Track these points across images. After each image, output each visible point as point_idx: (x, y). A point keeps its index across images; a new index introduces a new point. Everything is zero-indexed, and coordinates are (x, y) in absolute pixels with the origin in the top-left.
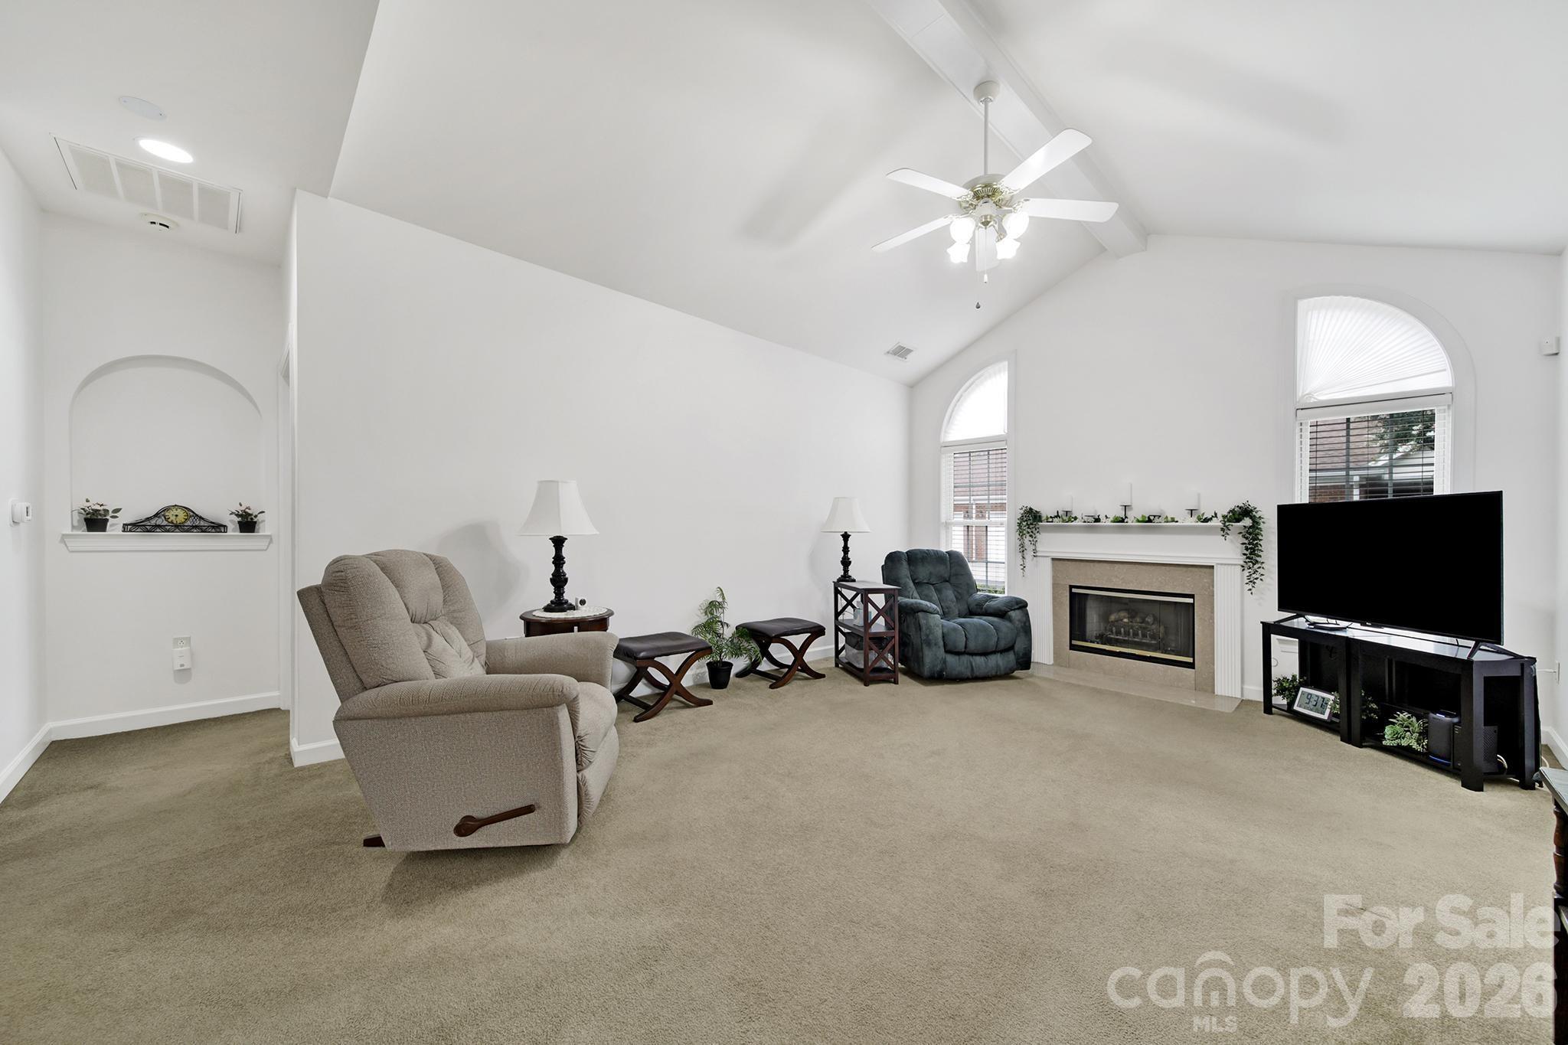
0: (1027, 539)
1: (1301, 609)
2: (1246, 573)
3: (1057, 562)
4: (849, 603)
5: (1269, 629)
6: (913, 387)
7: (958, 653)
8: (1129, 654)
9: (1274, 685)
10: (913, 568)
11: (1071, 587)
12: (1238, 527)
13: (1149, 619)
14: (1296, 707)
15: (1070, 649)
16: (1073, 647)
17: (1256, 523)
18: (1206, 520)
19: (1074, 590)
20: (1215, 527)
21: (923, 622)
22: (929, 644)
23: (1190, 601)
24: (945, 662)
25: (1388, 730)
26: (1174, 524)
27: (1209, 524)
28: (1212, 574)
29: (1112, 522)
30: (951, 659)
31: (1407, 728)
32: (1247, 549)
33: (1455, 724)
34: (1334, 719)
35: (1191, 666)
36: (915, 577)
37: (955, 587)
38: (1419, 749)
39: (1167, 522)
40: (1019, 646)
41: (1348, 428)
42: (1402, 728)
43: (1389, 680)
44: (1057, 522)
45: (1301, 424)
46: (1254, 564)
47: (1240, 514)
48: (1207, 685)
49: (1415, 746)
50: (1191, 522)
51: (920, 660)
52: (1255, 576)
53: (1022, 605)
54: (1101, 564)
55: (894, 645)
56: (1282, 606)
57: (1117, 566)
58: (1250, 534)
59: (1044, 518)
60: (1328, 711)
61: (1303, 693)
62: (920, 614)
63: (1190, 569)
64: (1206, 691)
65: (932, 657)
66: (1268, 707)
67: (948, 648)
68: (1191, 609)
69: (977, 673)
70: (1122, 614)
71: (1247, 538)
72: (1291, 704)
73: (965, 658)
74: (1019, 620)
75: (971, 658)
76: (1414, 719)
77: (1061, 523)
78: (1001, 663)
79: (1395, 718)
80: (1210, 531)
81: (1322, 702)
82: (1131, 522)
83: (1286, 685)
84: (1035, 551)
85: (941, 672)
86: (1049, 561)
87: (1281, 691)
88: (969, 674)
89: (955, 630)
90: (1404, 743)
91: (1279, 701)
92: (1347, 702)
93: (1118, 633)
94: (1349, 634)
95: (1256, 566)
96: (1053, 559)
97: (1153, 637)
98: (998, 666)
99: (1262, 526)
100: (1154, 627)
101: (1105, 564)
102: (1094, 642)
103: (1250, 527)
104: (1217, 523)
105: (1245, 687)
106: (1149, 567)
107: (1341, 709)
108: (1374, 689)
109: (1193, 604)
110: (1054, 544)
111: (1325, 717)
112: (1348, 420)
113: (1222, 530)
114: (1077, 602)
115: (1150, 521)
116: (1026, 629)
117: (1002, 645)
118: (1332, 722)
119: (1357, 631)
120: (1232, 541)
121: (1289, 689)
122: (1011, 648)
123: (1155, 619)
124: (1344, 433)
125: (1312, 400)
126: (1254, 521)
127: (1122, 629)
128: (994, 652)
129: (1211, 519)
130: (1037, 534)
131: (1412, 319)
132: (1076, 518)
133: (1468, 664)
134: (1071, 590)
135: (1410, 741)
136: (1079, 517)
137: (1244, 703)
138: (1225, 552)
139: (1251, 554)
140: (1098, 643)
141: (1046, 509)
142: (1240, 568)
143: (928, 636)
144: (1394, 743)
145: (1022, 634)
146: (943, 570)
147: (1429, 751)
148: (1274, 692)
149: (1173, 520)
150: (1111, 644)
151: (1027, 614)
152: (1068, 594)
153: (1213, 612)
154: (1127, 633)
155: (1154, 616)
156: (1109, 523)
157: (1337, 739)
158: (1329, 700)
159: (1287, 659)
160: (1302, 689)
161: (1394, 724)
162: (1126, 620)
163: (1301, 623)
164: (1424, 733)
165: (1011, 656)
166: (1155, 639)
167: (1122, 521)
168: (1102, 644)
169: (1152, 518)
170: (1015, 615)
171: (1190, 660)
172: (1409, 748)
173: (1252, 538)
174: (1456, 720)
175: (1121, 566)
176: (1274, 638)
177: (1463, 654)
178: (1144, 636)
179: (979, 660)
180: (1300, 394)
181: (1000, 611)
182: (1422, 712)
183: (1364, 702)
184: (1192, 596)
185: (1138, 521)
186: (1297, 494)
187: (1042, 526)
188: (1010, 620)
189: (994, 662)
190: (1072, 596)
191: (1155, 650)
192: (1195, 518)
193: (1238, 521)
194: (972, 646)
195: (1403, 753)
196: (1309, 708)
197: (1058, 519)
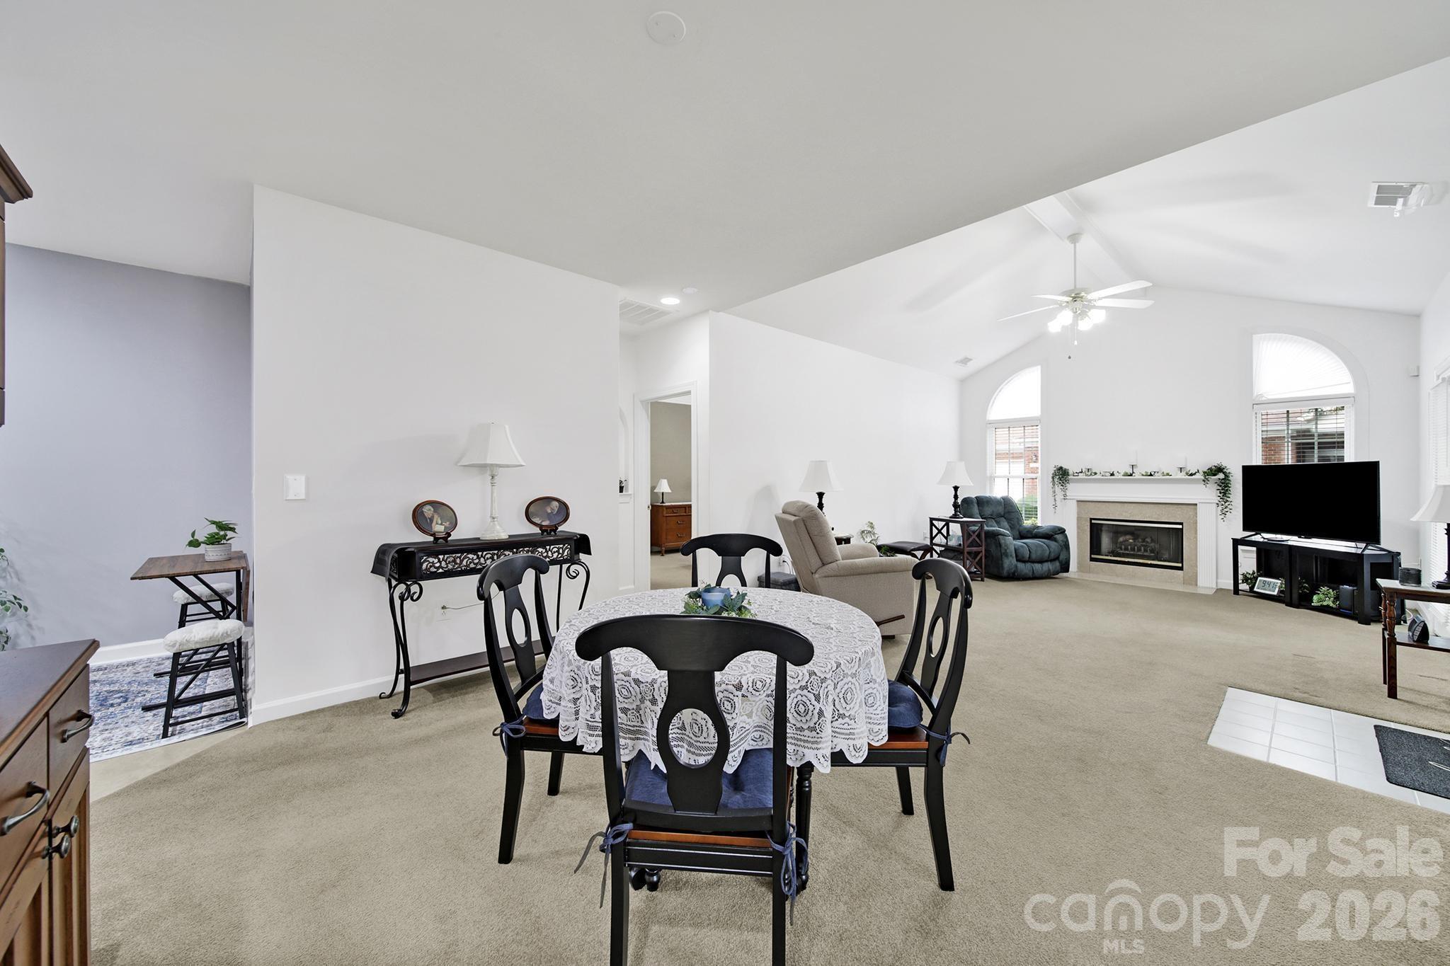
0: (1058, 488)
1: (1258, 531)
2: (1220, 508)
3: (1080, 503)
4: (940, 531)
5: (1236, 543)
6: (963, 381)
7: (1024, 562)
8: (1140, 563)
9: (1240, 577)
10: (980, 508)
11: (1091, 519)
12: (1214, 479)
13: (1149, 540)
14: (1255, 589)
15: (1091, 560)
16: (1092, 559)
17: (1227, 476)
18: (1191, 475)
19: (1093, 521)
20: (1198, 479)
21: (1002, 541)
22: (1007, 556)
23: (1180, 527)
24: (1016, 566)
25: (1315, 598)
26: (1168, 477)
27: (1193, 477)
28: (1196, 509)
29: (1123, 475)
30: (1020, 565)
31: (1326, 595)
32: (1220, 493)
33: (1354, 590)
34: (1281, 595)
35: (1181, 569)
36: (982, 514)
37: (1008, 520)
38: (1334, 606)
39: (1164, 476)
40: (1062, 557)
41: (1288, 416)
42: (1325, 596)
43: (1315, 569)
44: (1081, 476)
45: (1256, 413)
46: (1225, 503)
47: (1215, 471)
48: (1193, 580)
49: (1331, 605)
50: (1182, 476)
51: (1000, 566)
52: (1226, 510)
53: (1062, 531)
54: (1114, 504)
55: (981, 557)
56: (1244, 529)
57: (1126, 504)
58: (1222, 483)
59: (1071, 472)
60: (1277, 589)
61: (1260, 580)
62: (1000, 537)
63: (1180, 506)
64: (1191, 585)
65: (1009, 563)
66: (1236, 591)
67: (1020, 557)
68: (1180, 533)
69: (1036, 574)
70: (1128, 537)
71: (1220, 486)
72: (1252, 588)
73: (1029, 565)
74: (1062, 541)
75: (1032, 564)
76: (1331, 590)
77: (1085, 477)
78: (1051, 568)
79: (1319, 590)
80: (1197, 481)
81: (1274, 586)
82: (1137, 476)
83: (1249, 576)
84: (1065, 495)
85: (1014, 573)
86: (1075, 502)
87: (1246, 580)
88: (1031, 574)
89: (1022, 546)
90: (1325, 603)
91: (1244, 587)
92: (1289, 584)
93: (1126, 549)
94: (1290, 543)
95: (1227, 504)
96: (1078, 501)
97: (1152, 551)
98: (1049, 570)
99: (1231, 478)
100: (1151, 545)
101: (1118, 504)
102: (1108, 556)
103: (1223, 479)
104: (1200, 476)
105: (1219, 581)
106: (1150, 505)
107: (1285, 588)
108: (1306, 576)
109: (1182, 529)
110: (1078, 491)
111: (1275, 593)
112: (1288, 411)
113: (1204, 481)
114: (1096, 530)
115: (1151, 475)
116: (1066, 546)
117: (1052, 556)
118: (1280, 596)
119: (1294, 541)
120: (1210, 488)
121: (1250, 580)
122: (1057, 558)
123: (1152, 540)
124: (1285, 420)
125: (1264, 399)
126: (1226, 475)
127: (1129, 547)
128: (1047, 561)
129: (1195, 474)
130: (1067, 484)
131: (1327, 350)
132: (1096, 474)
133: (1360, 556)
134: (1091, 521)
135: (1329, 602)
136: (1098, 472)
137: (1219, 590)
138: (1206, 495)
139: (1223, 496)
140: (1111, 556)
141: (1072, 467)
142: (1216, 505)
143: (1006, 550)
144: (1319, 604)
145: (1064, 549)
146: (1001, 510)
147: (1340, 607)
148: (1240, 581)
149: (1168, 474)
150: (1120, 557)
151: (1066, 537)
152: (1089, 524)
153: (1196, 533)
154: (1133, 549)
155: (1151, 537)
156: (1120, 477)
157: (1284, 605)
158: (1278, 583)
159: (1248, 561)
160: (1259, 578)
161: (1319, 594)
162: (1131, 541)
163: (1258, 538)
164: (1337, 598)
165: (1057, 564)
166: (1154, 553)
167: (1131, 475)
168: (1114, 556)
169: (1152, 473)
170: (1059, 537)
171: (1180, 565)
172: (1328, 606)
173: (1224, 487)
174: (1355, 588)
176: (1240, 548)
177: (1359, 551)
178: (1145, 551)
179: (1037, 566)
180: (1255, 394)
181: (1048, 534)
182: (1335, 586)
183: (1300, 583)
184: (1181, 524)
185: (1143, 475)
186: (1254, 458)
187: (1072, 479)
188: (1055, 540)
189: (1047, 566)
190: (1092, 524)
191: (1153, 560)
192: (1184, 473)
193: (1215, 475)
194: (1034, 556)
195: (1324, 609)
196: (1264, 589)
197: (1082, 474)
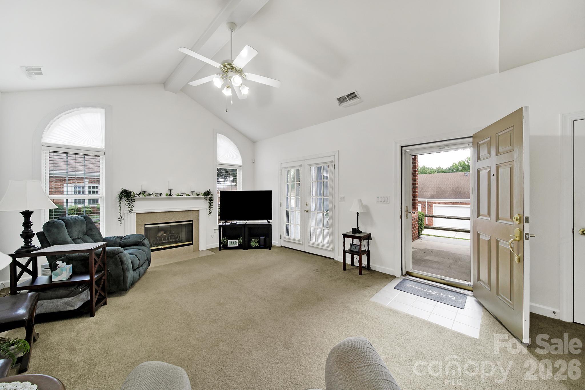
0: (124, 205)
2: (208, 211)
3: (139, 215)
8: (170, 247)
13: (173, 232)
14: (228, 246)
18: (198, 195)
19: (146, 226)
24: (133, 276)
25: (252, 244)
28: (199, 213)
29: (167, 196)
30: (135, 274)
35: (192, 244)
36: (71, 235)
38: (259, 245)
39: (186, 196)
42: (254, 243)
44: (141, 196)
47: (207, 193)
48: (197, 249)
50: (194, 196)
52: (210, 212)
54: (160, 213)
55: (105, 280)
57: (166, 213)
58: (210, 200)
59: (133, 194)
61: (229, 242)
62: (121, 254)
63: (191, 212)
64: (196, 251)
65: (130, 276)
66: (220, 248)
67: (134, 269)
68: (192, 226)
70: (162, 232)
75: (139, 269)
76: (256, 240)
77: (143, 197)
78: (146, 267)
79: (252, 241)
81: (233, 243)
82: (174, 196)
83: (224, 241)
85: (132, 283)
86: (135, 215)
89: (134, 257)
92: (244, 240)
93: (164, 240)
95: (211, 209)
96: (137, 213)
98: (145, 269)
99: (214, 197)
100: (175, 234)
101: (162, 213)
105: (207, 246)
106: (179, 213)
107: (239, 243)
109: (193, 224)
111: (237, 246)
113: (205, 198)
115: (181, 196)
118: (239, 246)
119: (239, 222)
122: (147, 258)
123: (175, 232)
126: (211, 196)
127: (166, 238)
130: (133, 203)
132: (150, 195)
133: (270, 225)
135: (257, 244)
138: (202, 205)
140: (156, 246)
141: (135, 190)
144: (254, 246)
147: (261, 245)
149: (188, 195)
152: (144, 228)
153: (198, 225)
156: (165, 196)
157: (242, 250)
158: (237, 241)
162: (165, 234)
164: (259, 242)
165: (147, 262)
166: (177, 239)
167: (170, 196)
168: (158, 246)
169: (182, 194)
171: (191, 242)
172: (257, 246)
175: (169, 213)
180: (217, 160)
182: (257, 237)
184: (192, 221)
185: (176, 196)
187: (137, 198)
189: (144, 267)
191: (177, 243)
192: (195, 194)
194: (141, 263)
195: (256, 248)
196: (232, 245)
197: (141, 195)
